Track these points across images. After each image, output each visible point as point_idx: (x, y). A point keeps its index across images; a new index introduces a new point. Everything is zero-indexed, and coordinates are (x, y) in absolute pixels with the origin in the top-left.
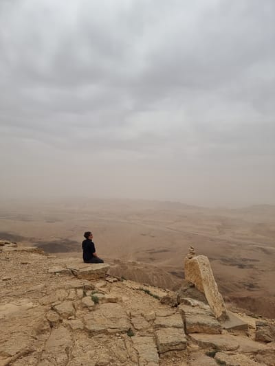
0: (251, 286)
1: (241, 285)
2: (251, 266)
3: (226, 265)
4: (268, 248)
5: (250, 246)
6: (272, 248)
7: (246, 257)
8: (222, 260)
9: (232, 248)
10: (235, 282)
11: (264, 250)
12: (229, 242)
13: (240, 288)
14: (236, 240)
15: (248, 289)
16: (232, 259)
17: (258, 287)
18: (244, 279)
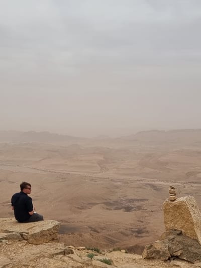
0: (140, 232)
1: (128, 232)
2: (139, 208)
3: (110, 209)
4: (157, 183)
5: (138, 183)
6: (162, 183)
7: (133, 197)
8: (106, 204)
9: (117, 187)
10: (122, 230)
11: (153, 186)
12: (112, 180)
13: (127, 235)
14: (122, 177)
15: (136, 236)
16: (116, 202)
17: (147, 232)
18: (131, 224)
